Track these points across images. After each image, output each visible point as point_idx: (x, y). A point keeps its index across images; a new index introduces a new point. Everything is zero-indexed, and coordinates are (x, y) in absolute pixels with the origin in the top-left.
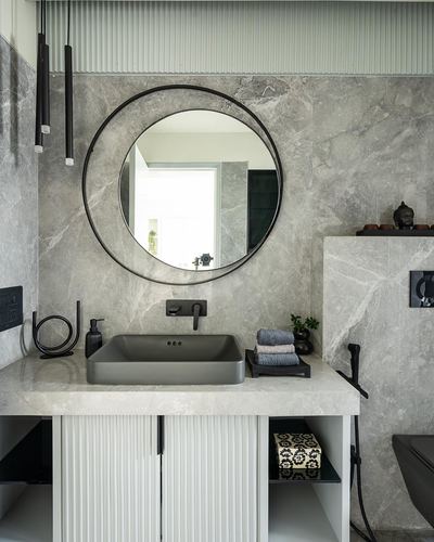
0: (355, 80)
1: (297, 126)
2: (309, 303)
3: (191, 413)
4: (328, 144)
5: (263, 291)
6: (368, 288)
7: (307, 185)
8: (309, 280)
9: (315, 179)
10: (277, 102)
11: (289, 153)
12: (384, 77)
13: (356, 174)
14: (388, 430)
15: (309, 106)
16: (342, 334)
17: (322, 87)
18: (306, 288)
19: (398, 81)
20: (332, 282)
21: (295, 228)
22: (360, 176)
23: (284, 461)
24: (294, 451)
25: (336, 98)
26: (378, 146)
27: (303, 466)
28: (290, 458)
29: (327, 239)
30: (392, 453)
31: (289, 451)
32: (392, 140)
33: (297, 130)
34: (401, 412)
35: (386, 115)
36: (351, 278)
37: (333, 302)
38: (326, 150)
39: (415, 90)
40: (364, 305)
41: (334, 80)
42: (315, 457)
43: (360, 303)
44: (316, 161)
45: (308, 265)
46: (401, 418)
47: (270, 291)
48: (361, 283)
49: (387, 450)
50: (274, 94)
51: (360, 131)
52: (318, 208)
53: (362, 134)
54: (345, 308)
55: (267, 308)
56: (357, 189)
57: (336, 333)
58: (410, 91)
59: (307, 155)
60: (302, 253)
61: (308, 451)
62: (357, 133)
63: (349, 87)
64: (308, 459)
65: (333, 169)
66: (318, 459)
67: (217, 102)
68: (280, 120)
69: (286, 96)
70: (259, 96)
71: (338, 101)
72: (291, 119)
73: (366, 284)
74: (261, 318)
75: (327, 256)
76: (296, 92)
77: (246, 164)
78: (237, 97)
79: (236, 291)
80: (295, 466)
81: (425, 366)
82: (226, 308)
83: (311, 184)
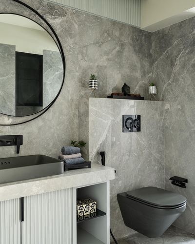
0: (97, 17)
1: (71, 36)
2: (78, 134)
3: (43, 192)
4: (85, 49)
5: (55, 128)
6: (107, 124)
7: (76, 69)
8: (77, 121)
9: (80, 67)
10: (60, 21)
11: (67, 50)
12: (108, 20)
13: (98, 66)
14: (116, 192)
15: (76, 26)
16: (97, 148)
17: (83, 17)
18: (76, 126)
19: (114, 23)
20: (93, 121)
21: (70, 92)
22: (99, 67)
23: (80, 212)
24: (84, 206)
25: (88, 25)
26: (107, 54)
27: (89, 213)
28: (83, 210)
29: (90, 99)
30: (117, 203)
31: (83, 206)
32: (112, 52)
33: (71, 38)
34: (120, 182)
35: (110, 39)
36: (100, 119)
37: (93, 131)
38: (84, 51)
39: (120, 29)
40: (106, 133)
41: (88, 15)
42: (94, 206)
43: (104, 131)
44: (80, 57)
45: (77, 113)
46: (120, 185)
47: (58, 128)
48: (104, 121)
49: (115, 202)
50: (59, 15)
51: (98, 44)
52: (81, 82)
53: (100, 46)
54: (98, 134)
55: (56, 138)
56: (98, 74)
57: (94, 147)
58: (118, 29)
59: (76, 53)
60: (74, 106)
61: (91, 204)
62: (97, 45)
63: (94, 20)
64: (90, 208)
65: (88, 62)
66: (95, 208)
67: (27, 12)
68: (62, 31)
69: (65, 18)
70: (51, 14)
71: (90, 26)
72: (68, 31)
73: (107, 121)
74: (54, 144)
75: (90, 107)
76: (70, 17)
77: (14, 47)
78: (39, 11)
79: (40, 129)
80: (85, 214)
81: (128, 159)
82: (34, 139)
83: (78, 69)
